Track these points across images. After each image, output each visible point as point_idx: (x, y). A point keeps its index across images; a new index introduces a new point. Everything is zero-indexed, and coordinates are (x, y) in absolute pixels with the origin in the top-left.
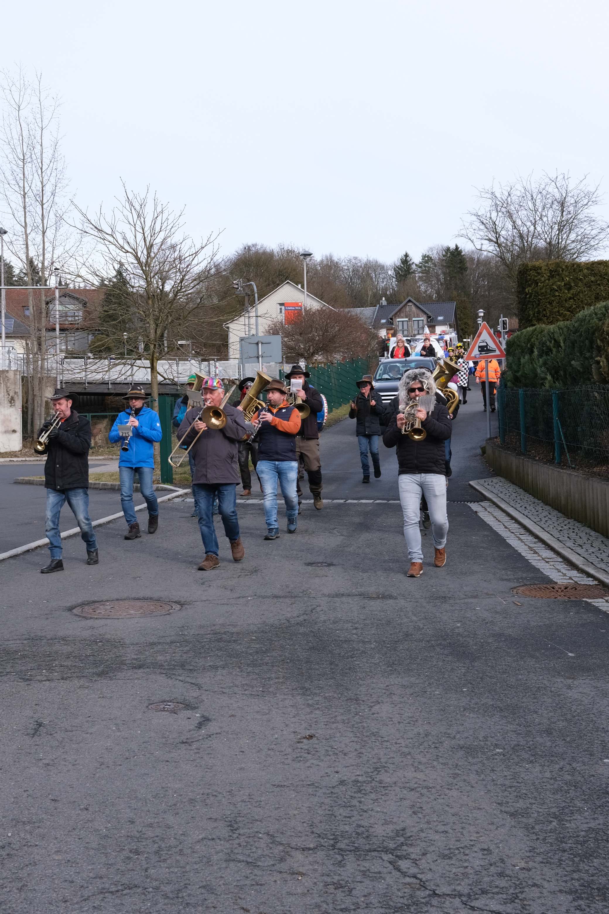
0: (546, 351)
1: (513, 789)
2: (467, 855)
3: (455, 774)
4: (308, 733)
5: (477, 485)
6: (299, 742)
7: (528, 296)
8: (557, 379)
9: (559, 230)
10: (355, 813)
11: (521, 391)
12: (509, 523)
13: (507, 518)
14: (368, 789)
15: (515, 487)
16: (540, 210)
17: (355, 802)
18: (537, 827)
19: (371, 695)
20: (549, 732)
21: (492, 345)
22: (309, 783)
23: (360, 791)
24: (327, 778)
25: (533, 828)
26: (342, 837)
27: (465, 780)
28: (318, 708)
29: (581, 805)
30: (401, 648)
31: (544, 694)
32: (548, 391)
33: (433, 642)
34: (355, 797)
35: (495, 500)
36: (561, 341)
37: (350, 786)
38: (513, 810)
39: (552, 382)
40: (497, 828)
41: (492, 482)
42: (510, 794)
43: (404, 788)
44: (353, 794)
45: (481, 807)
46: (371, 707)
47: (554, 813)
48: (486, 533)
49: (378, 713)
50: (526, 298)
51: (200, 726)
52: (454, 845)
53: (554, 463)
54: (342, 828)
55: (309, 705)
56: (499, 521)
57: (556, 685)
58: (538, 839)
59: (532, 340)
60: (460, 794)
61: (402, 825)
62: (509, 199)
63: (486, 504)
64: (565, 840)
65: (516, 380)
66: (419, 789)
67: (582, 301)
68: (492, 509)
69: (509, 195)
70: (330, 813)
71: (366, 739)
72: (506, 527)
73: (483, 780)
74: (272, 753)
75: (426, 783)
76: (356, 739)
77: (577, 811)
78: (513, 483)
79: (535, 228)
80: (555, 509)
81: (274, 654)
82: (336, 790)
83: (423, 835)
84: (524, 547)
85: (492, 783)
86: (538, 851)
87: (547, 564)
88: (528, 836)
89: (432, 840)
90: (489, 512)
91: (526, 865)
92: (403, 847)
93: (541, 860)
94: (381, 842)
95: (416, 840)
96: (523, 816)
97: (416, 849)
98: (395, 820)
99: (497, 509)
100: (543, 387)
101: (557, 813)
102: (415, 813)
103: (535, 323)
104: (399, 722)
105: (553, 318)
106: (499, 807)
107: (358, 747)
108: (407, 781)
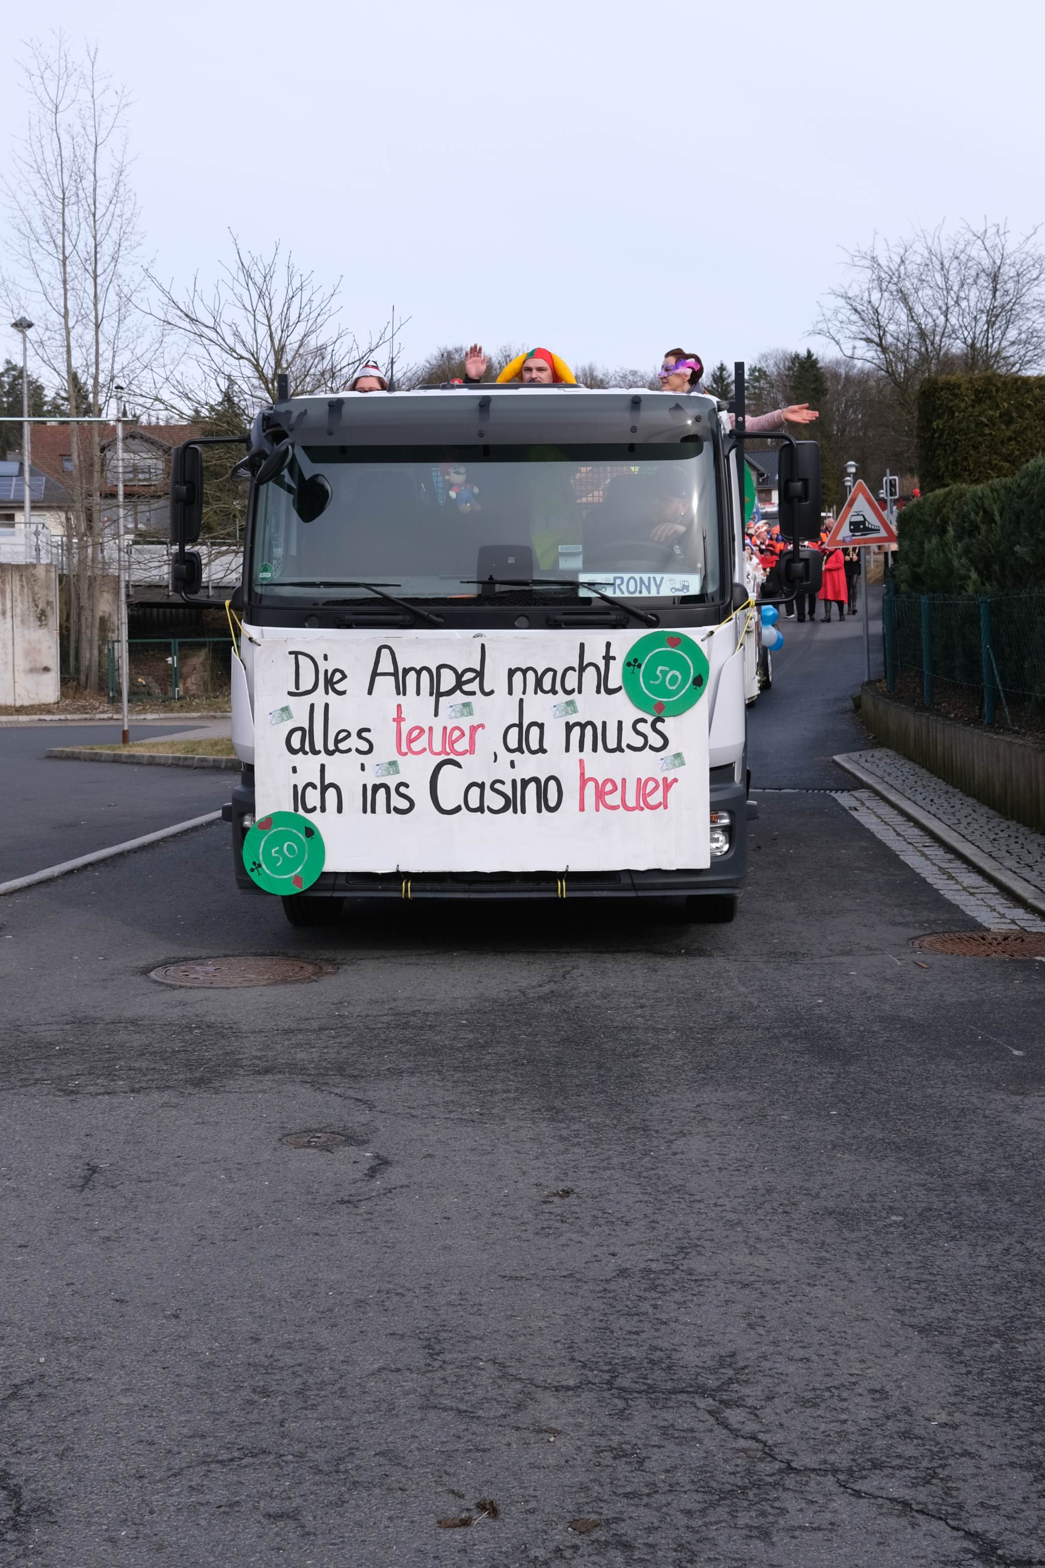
0: (968, 530)
1: (923, 1285)
3: (821, 1259)
4: (561, 1186)
5: (847, 762)
6: (545, 1202)
7: (936, 435)
8: (988, 579)
9: (988, 322)
10: (646, 1326)
11: (924, 600)
12: (903, 828)
13: (900, 819)
14: (669, 1283)
15: (912, 764)
16: (955, 288)
17: (645, 1307)
18: (968, 1353)
19: (671, 1121)
20: (983, 1187)
21: (873, 520)
22: (565, 1273)
23: (654, 1288)
24: (596, 1264)
25: (960, 1353)
26: (625, 1367)
27: (838, 1270)
28: (578, 1144)
30: (720, 1040)
31: (970, 1122)
32: (970, 598)
33: (776, 1030)
34: (646, 1299)
35: (879, 787)
36: (996, 513)
37: (637, 1279)
38: (923, 1322)
39: (979, 583)
40: (896, 1354)
41: (873, 756)
42: (918, 1294)
43: (732, 1282)
44: (642, 1293)
45: (868, 1316)
46: (671, 1141)
47: (996, 1328)
48: (864, 844)
49: (682, 1153)
50: (933, 438)
51: (372, 1173)
52: (821, 1382)
53: (982, 723)
54: (623, 1352)
55: (562, 1139)
56: (886, 823)
57: (992, 1106)
58: (969, 1372)
59: (945, 510)
60: (829, 1293)
61: (730, 1348)
62: (902, 269)
63: (863, 794)
65: (916, 581)
66: (757, 1285)
67: (1031, 445)
68: (873, 803)
69: (903, 262)
70: (603, 1325)
71: (663, 1197)
72: (898, 834)
73: (870, 1269)
74: (500, 1221)
75: (770, 1274)
76: (646, 1198)
77: (1036, 1324)
78: (910, 759)
79: (947, 320)
80: (984, 803)
81: (500, 1049)
82: (612, 1286)
83: (766, 1365)
84: (930, 867)
85: (886, 1276)
86: (970, 1394)
87: (971, 897)
88: (952, 1367)
89: (782, 1374)
90: (868, 808)
91: (949, 1418)
92: (732, 1386)
93: (976, 1410)
94: (693, 1377)
95: (754, 1374)
96: (941, 1333)
97: (755, 1388)
98: (716, 1338)
99: (883, 804)
100: (963, 593)
101: (1002, 1328)
102: (751, 1326)
103: (950, 481)
104: (720, 1169)
105: (980, 472)
106: (899, 1317)
107: (649, 1211)
108: (736, 1270)
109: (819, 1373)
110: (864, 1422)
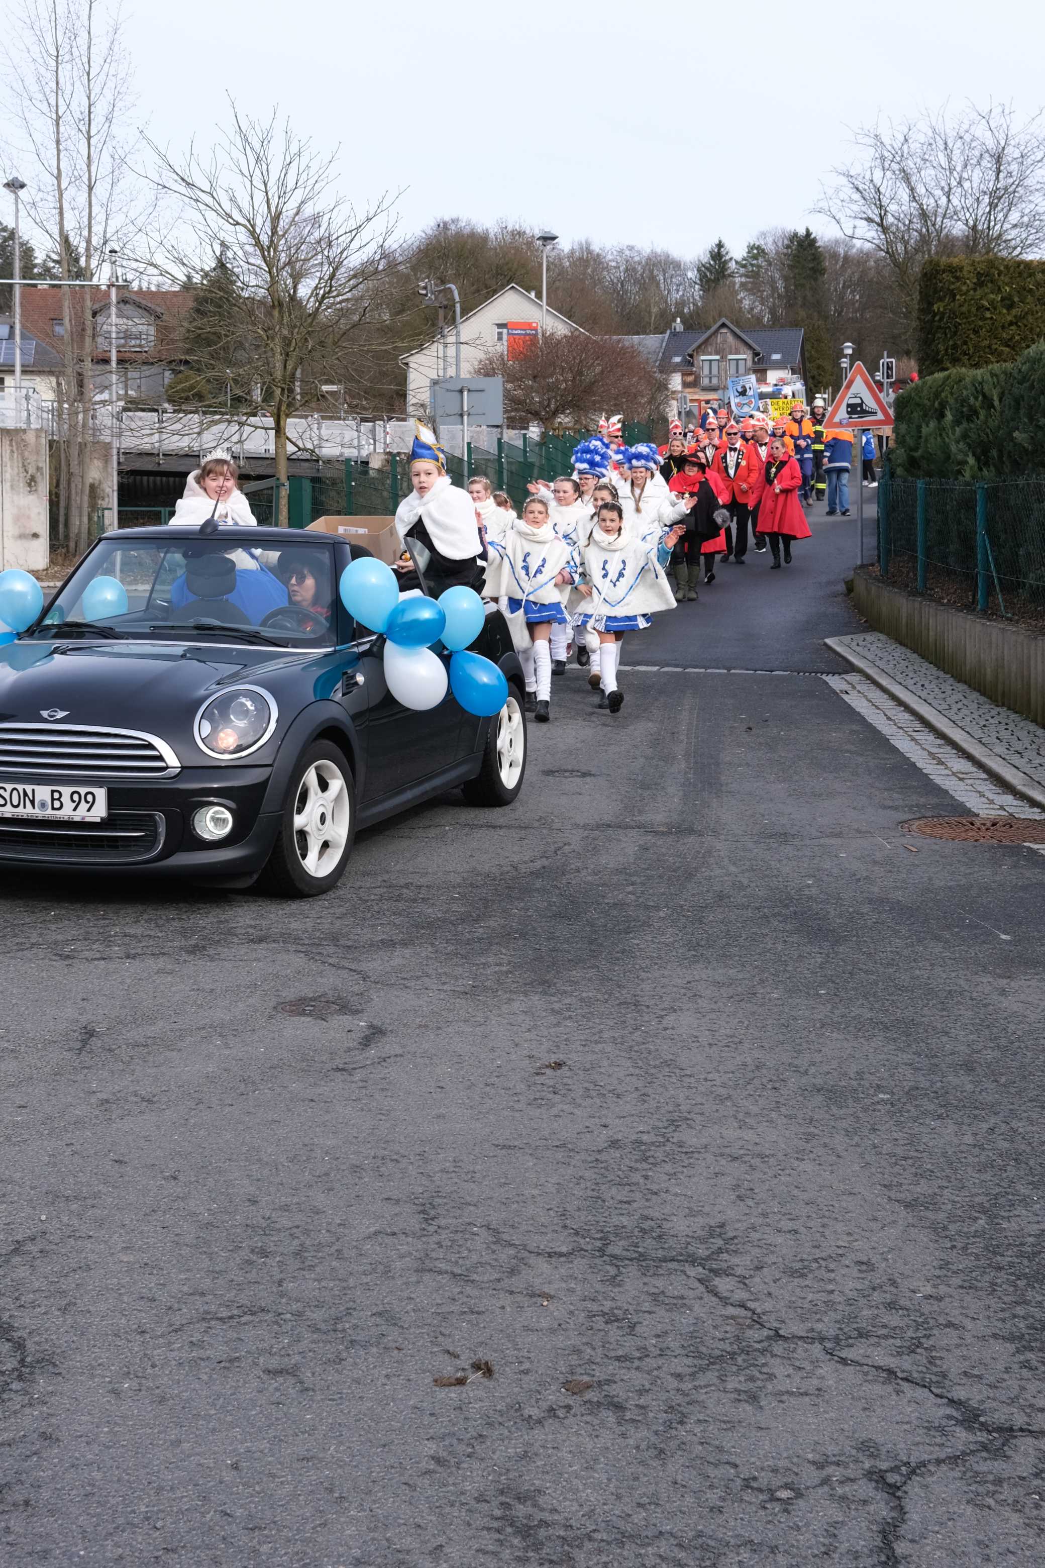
0: (967, 415)
1: (910, 1162)
2: (833, 1271)
3: (809, 1134)
4: (553, 1058)
5: (839, 645)
6: (537, 1074)
7: (937, 318)
8: (986, 464)
9: (990, 204)
10: (638, 1195)
11: (920, 484)
12: (894, 712)
13: (891, 703)
14: (660, 1155)
15: (904, 649)
16: (959, 169)
17: (637, 1177)
18: (953, 1228)
19: (661, 997)
20: (969, 1067)
21: (870, 403)
22: (557, 1143)
23: (645, 1159)
24: (588, 1135)
25: (945, 1228)
26: (617, 1235)
27: (825, 1145)
28: (570, 1017)
29: (1027, 1192)
30: (711, 918)
31: (959, 1003)
32: (967, 484)
33: (766, 910)
34: (637, 1170)
35: (870, 671)
36: (995, 398)
37: (627, 1150)
38: (907, 1197)
39: (976, 468)
40: (882, 1228)
41: (864, 640)
42: (904, 1170)
43: (722, 1155)
44: (633, 1164)
45: (855, 1191)
46: (662, 1017)
47: (981, 1205)
48: (854, 728)
49: (673, 1028)
50: (933, 321)
51: (366, 1042)
52: (809, 1254)
53: (974, 609)
54: (615, 1220)
55: (554, 1011)
56: (877, 708)
57: (979, 989)
58: (954, 1247)
59: (943, 395)
60: (817, 1167)
61: (719, 1219)
62: (905, 147)
63: (853, 678)
64: (1001, 1250)
65: (912, 464)
66: (746, 1159)
67: (1031, 330)
68: (864, 687)
69: (906, 140)
70: (595, 1194)
71: (653, 1071)
72: (889, 719)
73: (858, 1145)
74: (493, 1091)
75: (759, 1148)
76: (636, 1071)
77: (1020, 1201)
78: (901, 644)
79: (949, 201)
80: (975, 689)
81: (492, 923)
82: (603, 1157)
83: (755, 1236)
84: (920, 752)
85: (873, 1152)
86: (954, 1268)
87: (961, 783)
88: (937, 1241)
89: (771, 1245)
90: (859, 692)
91: (934, 1290)
92: (721, 1255)
93: (960, 1283)
94: (683, 1245)
95: (744, 1244)
96: (927, 1208)
97: (744, 1258)
98: (707, 1209)
99: (873, 687)
100: (960, 478)
101: (987, 1205)
102: (740, 1198)
103: (949, 365)
104: (710, 1044)
105: (980, 357)
106: (885, 1191)
107: (640, 1084)
108: (726, 1144)
109: (807, 1244)
110: (851, 1293)
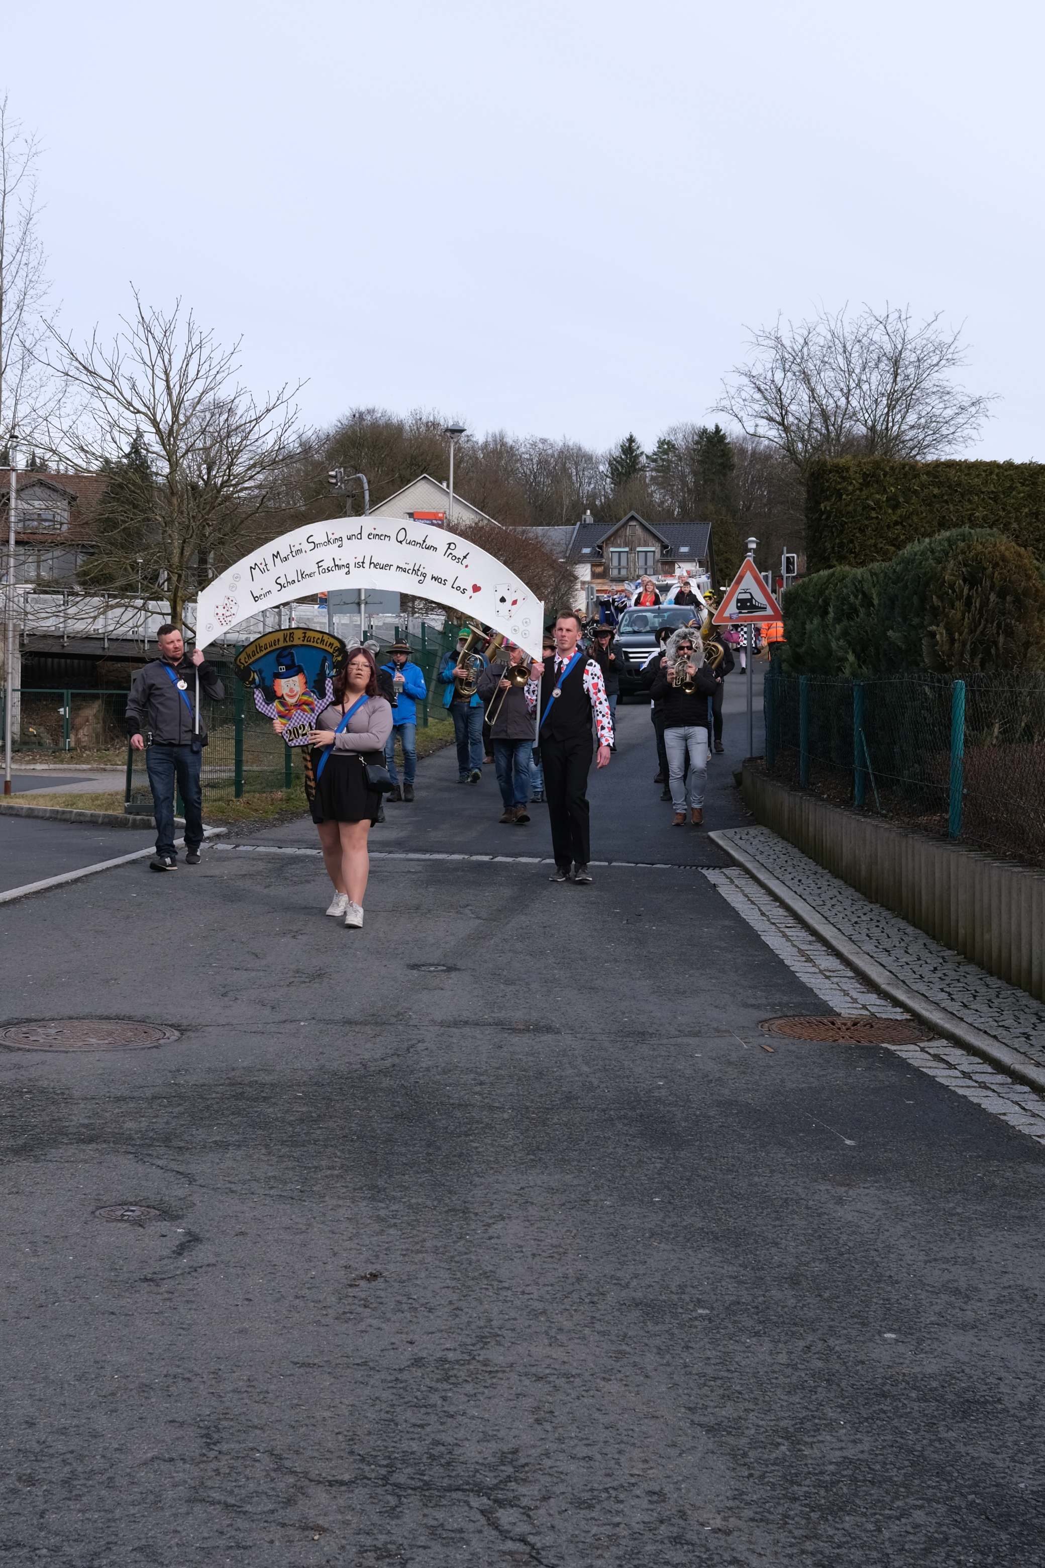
0: (847, 613)
1: (719, 1382)
2: (622, 1502)
3: (620, 1352)
4: (370, 1269)
5: (722, 839)
6: (351, 1286)
7: (824, 517)
8: (864, 662)
9: (888, 405)
10: (433, 1418)
11: (803, 679)
12: (768, 907)
13: (767, 898)
14: (462, 1374)
15: (785, 843)
16: (857, 370)
17: (435, 1399)
18: (752, 1454)
19: (491, 1204)
20: (794, 1280)
21: (759, 598)
22: (359, 1361)
23: (446, 1379)
24: (392, 1353)
25: (745, 1455)
26: (403, 1461)
27: (635, 1364)
28: (395, 1225)
29: (834, 1416)
30: (555, 1120)
31: (792, 1213)
32: (846, 680)
33: (612, 1112)
34: (436, 1390)
35: (750, 865)
36: (874, 597)
37: (430, 1368)
38: (711, 1420)
39: (855, 665)
40: (680, 1454)
42: (712, 1391)
43: (526, 1374)
44: (433, 1384)
45: (658, 1414)
46: (489, 1225)
47: (785, 1429)
49: (498, 1238)
50: (820, 519)
51: (181, 1250)
52: (601, 1483)
53: (852, 805)
54: (404, 1446)
55: (379, 1219)
56: (753, 903)
57: (817, 1197)
58: (751, 1475)
59: (827, 592)
60: (623, 1388)
61: (514, 1444)
62: (805, 350)
63: (733, 872)
64: (799, 1479)
65: (797, 660)
66: (552, 1379)
67: (916, 530)
68: (742, 882)
69: (806, 342)
70: (389, 1416)
71: (471, 1283)
72: (763, 914)
73: (668, 1364)
74: (302, 1304)
75: (567, 1366)
76: (453, 1283)
77: (826, 1425)
78: (783, 838)
79: (848, 402)
80: (850, 885)
81: (331, 1124)
84: (790, 949)
85: (683, 1371)
86: (748, 1498)
87: (826, 981)
88: (734, 1469)
89: (562, 1473)
90: (737, 886)
91: (724, 1523)
92: (509, 1484)
93: (752, 1515)
94: (471, 1473)
95: (534, 1472)
96: (729, 1433)
97: (532, 1488)
98: (501, 1434)
99: (751, 882)
100: (840, 674)
101: (791, 1430)
102: (538, 1421)
103: (836, 563)
104: (534, 1255)
105: (865, 555)
106: (689, 1415)
107: (455, 1297)
108: (533, 1363)
109: (600, 1473)
110: (637, 1526)
